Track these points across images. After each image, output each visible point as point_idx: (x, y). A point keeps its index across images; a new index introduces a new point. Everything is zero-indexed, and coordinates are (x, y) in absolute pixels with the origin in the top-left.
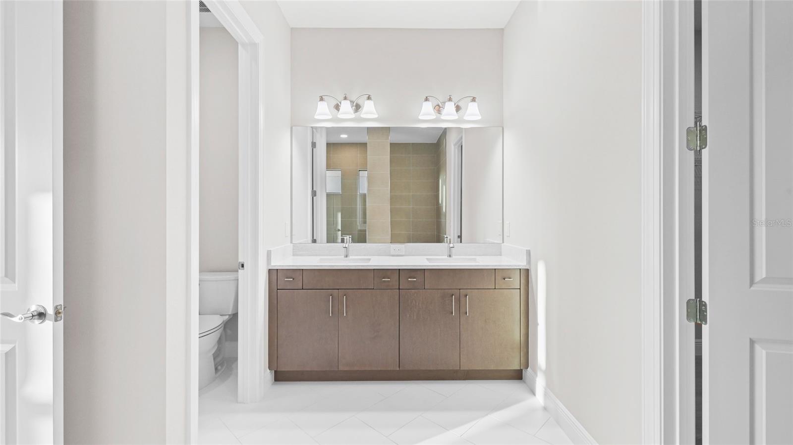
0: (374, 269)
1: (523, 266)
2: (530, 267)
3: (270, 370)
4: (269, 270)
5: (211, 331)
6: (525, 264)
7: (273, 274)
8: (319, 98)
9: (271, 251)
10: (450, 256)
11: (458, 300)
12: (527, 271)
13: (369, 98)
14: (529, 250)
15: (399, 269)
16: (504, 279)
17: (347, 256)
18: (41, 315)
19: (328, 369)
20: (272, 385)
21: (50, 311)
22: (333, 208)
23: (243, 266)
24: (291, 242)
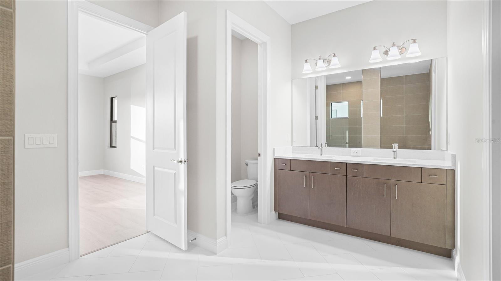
0: (330, 162)
1: (448, 167)
2: (455, 168)
3: (275, 211)
4: (275, 158)
5: (250, 187)
6: (451, 166)
7: (276, 160)
8: (305, 61)
9: (275, 148)
10: (395, 158)
11: (390, 188)
12: (454, 171)
13: (334, 56)
14: (455, 155)
15: (347, 163)
16: (430, 176)
17: (321, 155)
18: (181, 162)
19: (303, 217)
20: (277, 219)
21: (183, 161)
22: (343, 128)
23: (260, 155)
24: (292, 145)
